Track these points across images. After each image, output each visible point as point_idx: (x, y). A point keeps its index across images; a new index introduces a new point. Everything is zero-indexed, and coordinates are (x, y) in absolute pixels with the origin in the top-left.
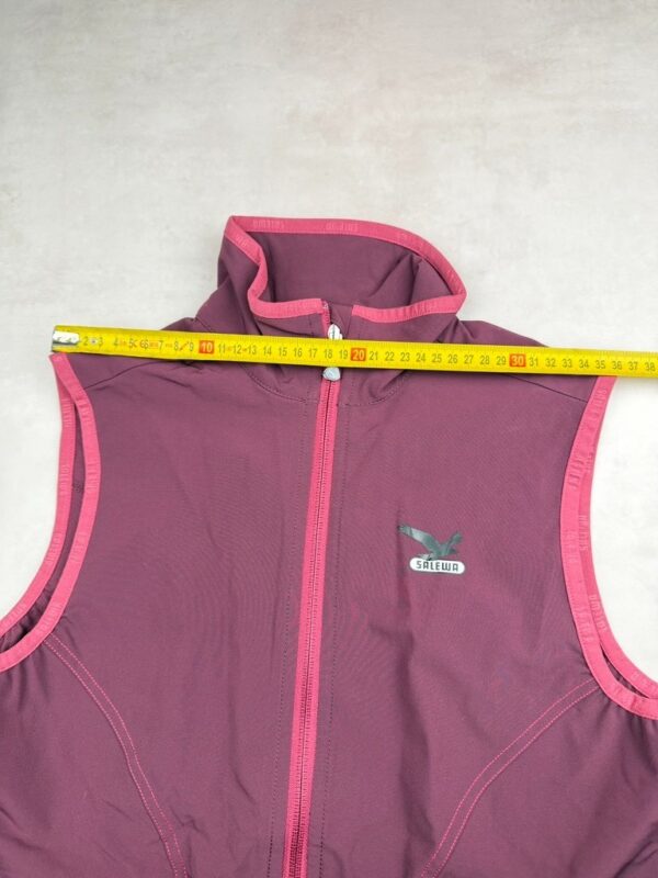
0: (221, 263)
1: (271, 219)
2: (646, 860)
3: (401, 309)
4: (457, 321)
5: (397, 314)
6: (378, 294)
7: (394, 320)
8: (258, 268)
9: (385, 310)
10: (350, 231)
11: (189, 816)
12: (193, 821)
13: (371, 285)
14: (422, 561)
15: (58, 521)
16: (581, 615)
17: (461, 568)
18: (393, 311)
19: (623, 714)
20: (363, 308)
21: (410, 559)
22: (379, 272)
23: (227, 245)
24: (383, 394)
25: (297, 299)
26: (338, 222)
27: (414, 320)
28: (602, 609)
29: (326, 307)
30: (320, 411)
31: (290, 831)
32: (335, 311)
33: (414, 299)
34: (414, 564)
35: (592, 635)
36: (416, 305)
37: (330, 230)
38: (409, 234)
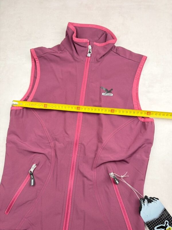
0: (67, 32)
1: (77, 24)
2: (144, 147)
3: (104, 43)
4: (115, 46)
5: (103, 44)
6: (99, 40)
7: (102, 45)
8: (74, 32)
9: (101, 44)
10: (94, 27)
11: (55, 138)
12: (56, 139)
13: (97, 39)
14: (105, 94)
15: (30, 84)
16: (135, 104)
17: (112, 95)
18: (102, 44)
19: (142, 122)
20: (96, 43)
21: (102, 93)
22: (99, 36)
23: (68, 28)
24: (99, 60)
25: (83, 38)
26: (91, 25)
27: (106, 45)
28: (139, 103)
29: (89, 41)
30: (86, 63)
31: (75, 140)
32: (90, 42)
33: (107, 40)
34: (103, 94)
35: (137, 108)
36: (107, 42)
37: (89, 26)
38: (106, 28)
